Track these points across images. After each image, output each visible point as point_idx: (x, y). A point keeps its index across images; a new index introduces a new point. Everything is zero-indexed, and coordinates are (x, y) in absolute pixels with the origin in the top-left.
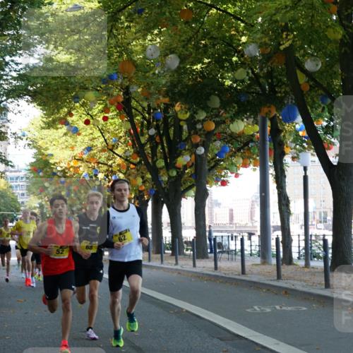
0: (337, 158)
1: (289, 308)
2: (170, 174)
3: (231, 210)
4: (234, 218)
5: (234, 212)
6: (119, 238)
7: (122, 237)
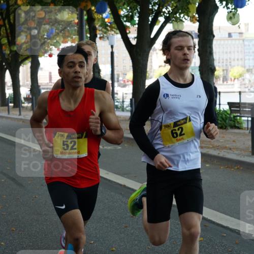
0: (136, 39)
1: (109, 148)
2: (12, 49)
3: (50, 73)
4: (52, 79)
5: (52, 74)
6: (172, 131)
7: (178, 130)
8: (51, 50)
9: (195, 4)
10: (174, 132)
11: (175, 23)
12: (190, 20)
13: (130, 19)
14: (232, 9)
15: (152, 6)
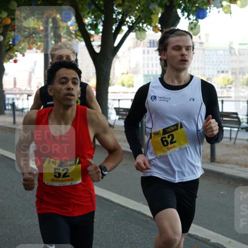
0: (100, 47)
3: (15, 79)
4: (17, 84)
5: (17, 80)
6: (162, 139)
7: (169, 137)
8: (16, 56)
9: (158, 14)
10: (164, 139)
11: (138, 32)
12: (153, 29)
13: (94, 27)
14: (193, 20)
15: (116, 16)
